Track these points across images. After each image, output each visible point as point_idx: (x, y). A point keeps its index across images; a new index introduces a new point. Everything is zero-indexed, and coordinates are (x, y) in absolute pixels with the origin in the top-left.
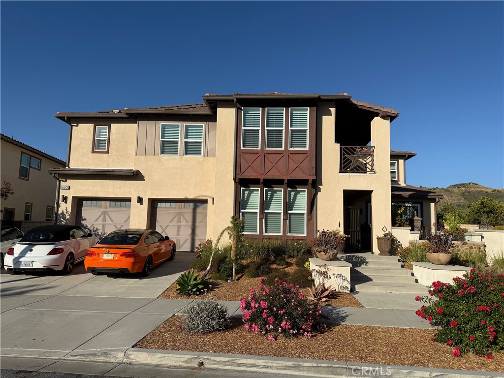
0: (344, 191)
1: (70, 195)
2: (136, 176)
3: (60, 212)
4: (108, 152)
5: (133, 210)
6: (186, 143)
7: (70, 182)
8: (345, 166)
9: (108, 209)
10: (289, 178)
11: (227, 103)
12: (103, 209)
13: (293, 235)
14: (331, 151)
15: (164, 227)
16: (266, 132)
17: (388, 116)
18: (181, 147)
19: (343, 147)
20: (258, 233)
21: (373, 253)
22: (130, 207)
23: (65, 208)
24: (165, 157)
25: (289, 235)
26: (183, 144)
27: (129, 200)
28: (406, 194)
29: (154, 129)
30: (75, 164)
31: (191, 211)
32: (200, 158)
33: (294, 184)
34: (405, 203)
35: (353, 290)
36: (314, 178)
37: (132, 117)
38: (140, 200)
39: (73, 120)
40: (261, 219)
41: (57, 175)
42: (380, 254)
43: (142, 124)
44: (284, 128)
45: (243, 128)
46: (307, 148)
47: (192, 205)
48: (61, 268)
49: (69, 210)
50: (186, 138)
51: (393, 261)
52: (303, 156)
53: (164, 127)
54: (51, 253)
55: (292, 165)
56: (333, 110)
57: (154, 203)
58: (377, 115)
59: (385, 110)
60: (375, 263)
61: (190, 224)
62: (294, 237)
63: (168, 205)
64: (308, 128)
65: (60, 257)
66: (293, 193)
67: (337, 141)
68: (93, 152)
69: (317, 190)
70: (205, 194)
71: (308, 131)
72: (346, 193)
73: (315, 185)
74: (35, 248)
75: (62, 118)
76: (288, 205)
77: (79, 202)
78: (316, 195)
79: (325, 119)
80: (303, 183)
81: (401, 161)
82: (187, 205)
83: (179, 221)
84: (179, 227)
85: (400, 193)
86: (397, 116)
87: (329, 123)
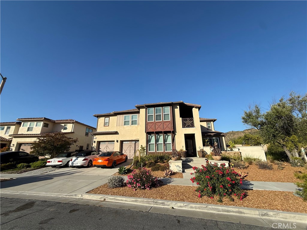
0: (185, 134)
1: (96, 140)
2: (116, 133)
3: (93, 146)
4: (108, 126)
5: (115, 144)
6: (132, 121)
7: (96, 136)
8: (184, 125)
9: (108, 145)
10: (164, 131)
11: (143, 107)
12: (106, 145)
13: (167, 151)
14: (179, 120)
15: (125, 150)
16: (155, 115)
17: (197, 107)
18: (130, 122)
19: (183, 119)
20: (155, 151)
21: (197, 157)
22: (114, 144)
23: (95, 145)
24: (126, 126)
25: (166, 151)
26: (131, 122)
27: (114, 141)
28: (212, 134)
29: (122, 117)
30: (99, 131)
31: (134, 144)
32: (136, 125)
33: (166, 133)
34: (213, 137)
35: (183, 172)
36: (173, 130)
37: (116, 114)
38: (117, 141)
39: (98, 117)
40: (156, 146)
41: (93, 134)
42: (199, 157)
43: (119, 116)
44: (161, 114)
45: (148, 115)
46: (170, 120)
47: (134, 142)
48: (86, 165)
49: (96, 146)
50: (132, 119)
51: (203, 160)
52: (169, 123)
53: (125, 116)
54: (83, 160)
55: (165, 126)
56: (178, 107)
57: (122, 142)
58: (194, 107)
59: (196, 105)
60: (196, 161)
61: (134, 149)
62: (167, 152)
63: (127, 142)
64: (170, 113)
65: (86, 161)
66: (167, 136)
67: (181, 117)
68: (104, 126)
69: (175, 135)
70: (138, 138)
71: (170, 114)
72: (185, 135)
73: (174, 132)
74: (78, 159)
75: (95, 116)
76: (165, 141)
77: (99, 143)
78: (174, 136)
79: (176, 109)
80: (169, 132)
81: (212, 122)
82: (133, 142)
83: (130, 148)
84: (130, 150)
85: (211, 134)
86: (201, 107)
87: (177, 111)
